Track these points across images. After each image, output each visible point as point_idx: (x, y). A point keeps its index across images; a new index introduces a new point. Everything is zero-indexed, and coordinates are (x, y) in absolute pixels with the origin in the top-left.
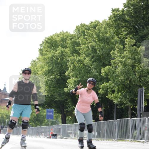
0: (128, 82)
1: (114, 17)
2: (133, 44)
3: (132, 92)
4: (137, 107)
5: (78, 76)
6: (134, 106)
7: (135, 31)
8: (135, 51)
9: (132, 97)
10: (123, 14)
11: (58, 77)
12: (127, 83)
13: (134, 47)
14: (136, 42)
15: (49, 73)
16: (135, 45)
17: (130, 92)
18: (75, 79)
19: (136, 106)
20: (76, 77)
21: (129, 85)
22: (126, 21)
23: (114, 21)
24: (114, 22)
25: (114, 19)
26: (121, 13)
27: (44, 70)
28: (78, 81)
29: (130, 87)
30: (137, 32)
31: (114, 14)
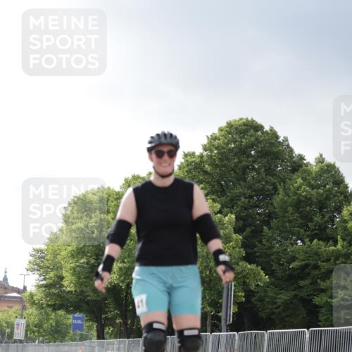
0: (208, 273)
1: (188, 165)
2: (217, 210)
3: (213, 289)
4: (222, 314)
5: (126, 260)
6: (216, 312)
7: (221, 190)
8: (220, 221)
9: (214, 297)
10: (201, 162)
11: (93, 261)
12: (206, 275)
13: (219, 215)
14: (222, 207)
15: (78, 253)
16: (220, 212)
17: (211, 290)
18: (120, 265)
19: (219, 312)
20: (123, 262)
21: (209, 277)
22: (206, 173)
23: (187, 172)
24: (186, 174)
25: (186, 169)
26: (198, 160)
27: (70, 249)
28: (125, 268)
29: (210, 280)
30: (224, 190)
31: (187, 161)
